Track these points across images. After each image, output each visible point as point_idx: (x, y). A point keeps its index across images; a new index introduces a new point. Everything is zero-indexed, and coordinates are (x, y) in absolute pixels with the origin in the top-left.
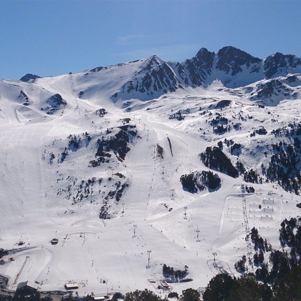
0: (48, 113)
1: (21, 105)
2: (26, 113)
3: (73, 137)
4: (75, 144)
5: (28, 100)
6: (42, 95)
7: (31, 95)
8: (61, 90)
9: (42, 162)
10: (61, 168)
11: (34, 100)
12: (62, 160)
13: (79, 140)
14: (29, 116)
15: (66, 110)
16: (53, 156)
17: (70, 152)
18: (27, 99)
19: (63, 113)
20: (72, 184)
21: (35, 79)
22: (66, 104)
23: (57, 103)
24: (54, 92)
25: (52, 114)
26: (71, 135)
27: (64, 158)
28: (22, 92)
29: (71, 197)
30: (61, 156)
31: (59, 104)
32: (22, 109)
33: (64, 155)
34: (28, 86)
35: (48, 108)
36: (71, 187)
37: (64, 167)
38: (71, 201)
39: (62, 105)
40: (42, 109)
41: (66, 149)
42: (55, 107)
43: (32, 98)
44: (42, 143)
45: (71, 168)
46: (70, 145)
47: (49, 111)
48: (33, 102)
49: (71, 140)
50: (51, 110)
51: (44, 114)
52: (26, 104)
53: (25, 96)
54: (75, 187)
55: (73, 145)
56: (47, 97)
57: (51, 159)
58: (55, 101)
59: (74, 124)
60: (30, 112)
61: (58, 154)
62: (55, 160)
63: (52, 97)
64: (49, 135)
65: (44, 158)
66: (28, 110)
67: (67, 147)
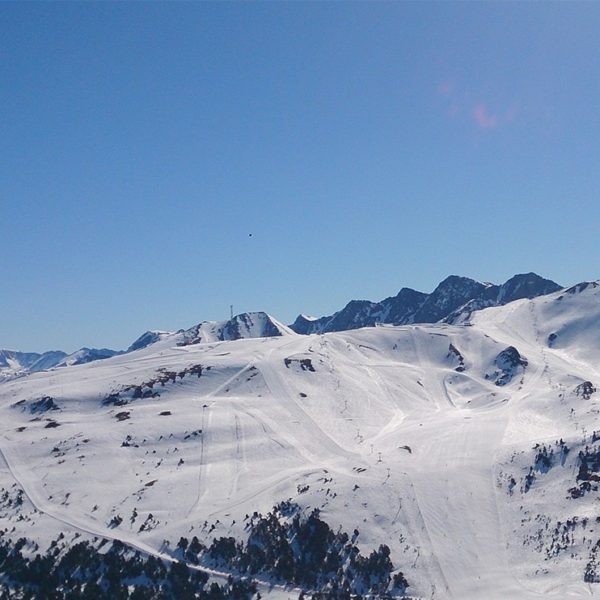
0: (498, 384)
1: (452, 371)
2: (461, 386)
3: (541, 447)
4: (544, 460)
5: (463, 361)
6: (484, 349)
7: (466, 350)
8: (517, 333)
9: (497, 492)
10: (527, 501)
11: (473, 361)
12: (527, 487)
13: (551, 454)
14: (466, 392)
15: (527, 376)
16: (513, 482)
17: (538, 473)
18: (461, 359)
19: (522, 383)
20: (544, 527)
21: (470, 313)
22: (526, 364)
23: (510, 363)
24: (506, 341)
25: (504, 384)
26: (538, 445)
27: (530, 483)
28: (451, 347)
29: (544, 548)
30: (525, 481)
31: (515, 365)
32: (454, 380)
33: (530, 479)
34: (461, 333)
35: (497, 374)
36: (543, 533)
37: (531, 499)
38: (543, 555)
39: (520, 367)
40: (487, 377)
41: (531, 468)
42: (509, 370)
43: (469, 357)
44: (495, 457)
45: (541, 502)
46: (537, 462)
47: (498, 379)
48: (471, 364)
49: (538, 453)
50: (503, 377)
51: (490, 385)
52: (459, 370)
53: (458, 353)
54: (548, 533)
55: (541, 462)
56: (495, 353)
57: (511, 487)
58: (507, 361)
59: (541, 414)
60: (467, 384)
61: (520, 477)
62: (516, 488)
63: (503, 354)
64: (504, 442)
65: (500, 485)
66: (464, 379)
67: (534, 465)
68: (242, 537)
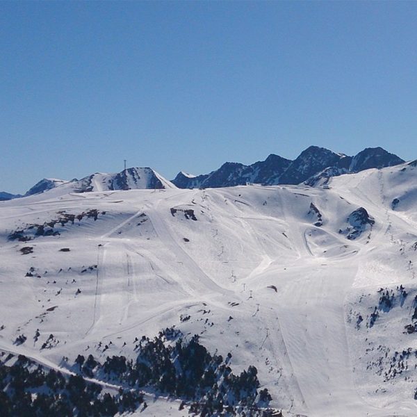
0: (349, 238)
1: (312, 225)
2: (319, 238)
3: (385, 291)
4: (387, 301)
5: (321, 218)
6: (339, 208)
7: (324, 209)
8: (366, 196)
9: (347, 326)
10: (371, 334)
11: (329, 218)
12: (372, 323)
13: (393, 297)
14: (323, 243)
15: (373, 232)
16: (361, 319)
17: (381, 312)
18: (320, 216)
19: (369, 238)
20: (384, 355)
21: (328, 178)
22: (373, 222)
23: (360, 221)
24: (357, 203)
25: (354, 238)
26: (382, 290)
27: (374, 320)
28: (312, 206)
29: (383, 372)
30: (370, 318)
31: (364, 223)
32: (314, 233)
33: (374, 316)
34: (320, 194)
35: (349, 230)
36: (383, 361)
37: (375, 333)
38: (383, 378)
39: (368, 225)
40: (340, 232)
41: (376, 308)
42: (359, 227)
43: (327, 214)
44: (346, 299)
45: (383, 335)
46: (380, 303)
47: (349, 234)
48: (327, 221)
49: (382, 296)
50: (354, 233)
51: (343, 239)
52: (318, 225)
53: (317, 211)
54: (387, 360)
55: (384, 303)
56: (348, 212)
57: (358, 322)
58: (358, 220)
59: (385, 264)
60: (323, 237)
61: (366, 315)
62: (363, 324)
63: (355, 213)
64: (354, 285)
65: (349, 321)
66: (322, 233)
67: (378, 305)
68: (132, 356)
